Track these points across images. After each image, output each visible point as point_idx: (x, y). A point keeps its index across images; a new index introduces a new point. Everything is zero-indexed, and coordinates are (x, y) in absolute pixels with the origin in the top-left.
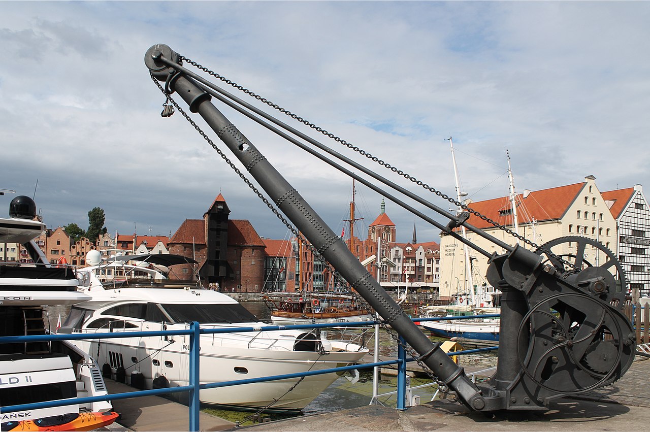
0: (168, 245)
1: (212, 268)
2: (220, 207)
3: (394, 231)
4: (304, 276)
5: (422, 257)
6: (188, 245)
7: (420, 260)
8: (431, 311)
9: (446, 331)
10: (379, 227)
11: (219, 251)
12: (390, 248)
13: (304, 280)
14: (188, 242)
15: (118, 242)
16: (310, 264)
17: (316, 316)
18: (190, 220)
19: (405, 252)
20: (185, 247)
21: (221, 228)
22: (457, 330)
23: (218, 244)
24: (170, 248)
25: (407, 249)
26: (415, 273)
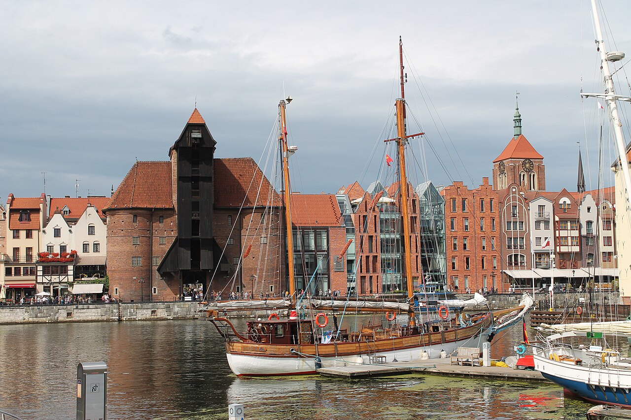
0: (104, 212)
1: (186, 255)
2: (197, 135)
3: (541, 170)
4: (364, 263)
5: (592, 215)
6: (139, 211)
7: (589, 223)
8: (558, 336)
9: (589, 386)
10: (512, 162)
11: (198, 221)
12: (527, 201)
13: (364, 270)
14: (140, 206)
15: (12, 211)
16: (374, 238)
17: (323, 350)
18: (144, 163)
19: (557, 208)
20: (135, 216)
21: (200, 175)
22: (614, 384)
23: (195, 206)
24: (108, 219)
25: (561, 202)
26: (581, 249)
